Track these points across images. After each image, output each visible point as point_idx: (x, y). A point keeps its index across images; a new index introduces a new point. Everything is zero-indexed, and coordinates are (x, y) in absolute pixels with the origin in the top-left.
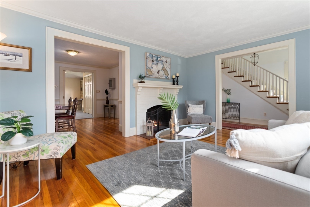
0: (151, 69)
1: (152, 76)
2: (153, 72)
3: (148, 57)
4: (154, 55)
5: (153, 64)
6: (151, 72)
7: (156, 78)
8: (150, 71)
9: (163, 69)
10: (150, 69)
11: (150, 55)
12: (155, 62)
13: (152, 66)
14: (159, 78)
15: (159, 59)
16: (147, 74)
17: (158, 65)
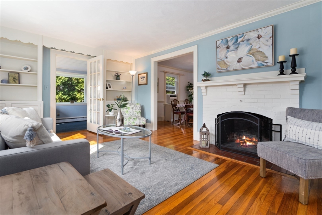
0: (225, 60)
1: (227, 69)
2: (228, 62)
3: (220, 45)
4: (229, 39)
5: (228, 51)
6: (225, 63)
7: (234, 70)
8: (223, 63)
9: (251, 52)
10: (223, 61)
11: (222, 40)
12: (232, 48)
13: (227, 56)
14: (242, 69)
15: (239, 40)
16: (219, 69)
17: (238, 49)
